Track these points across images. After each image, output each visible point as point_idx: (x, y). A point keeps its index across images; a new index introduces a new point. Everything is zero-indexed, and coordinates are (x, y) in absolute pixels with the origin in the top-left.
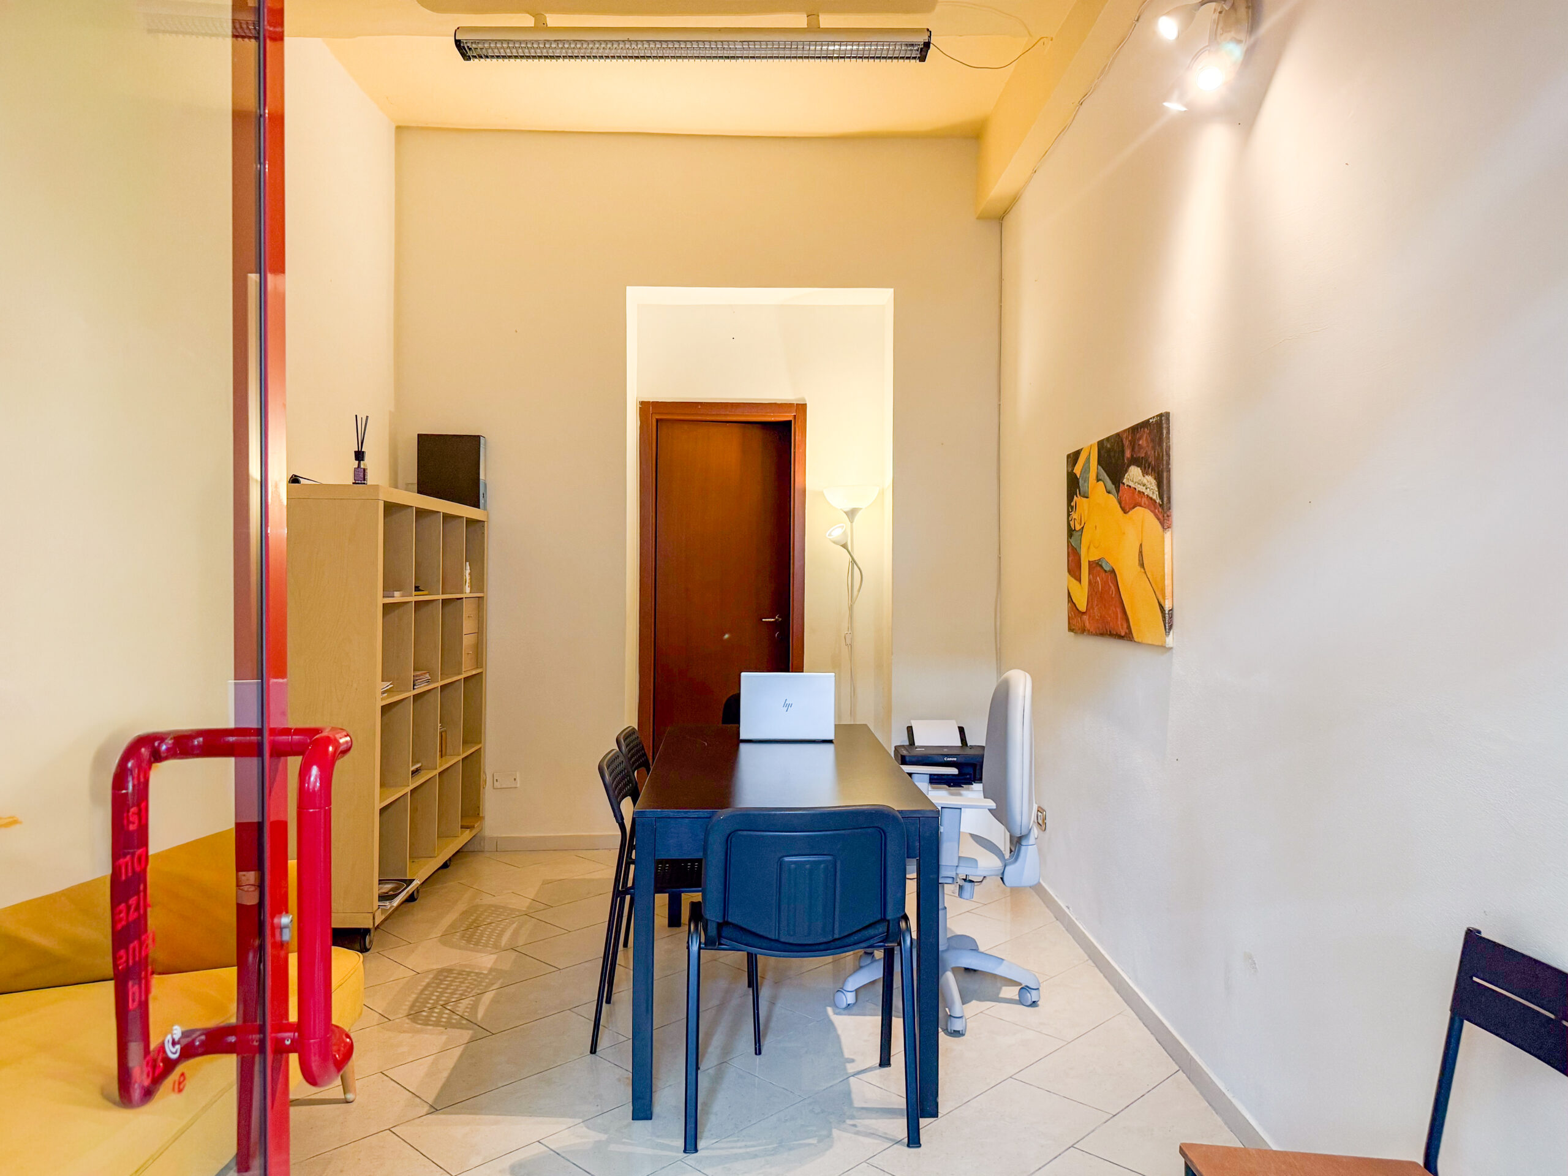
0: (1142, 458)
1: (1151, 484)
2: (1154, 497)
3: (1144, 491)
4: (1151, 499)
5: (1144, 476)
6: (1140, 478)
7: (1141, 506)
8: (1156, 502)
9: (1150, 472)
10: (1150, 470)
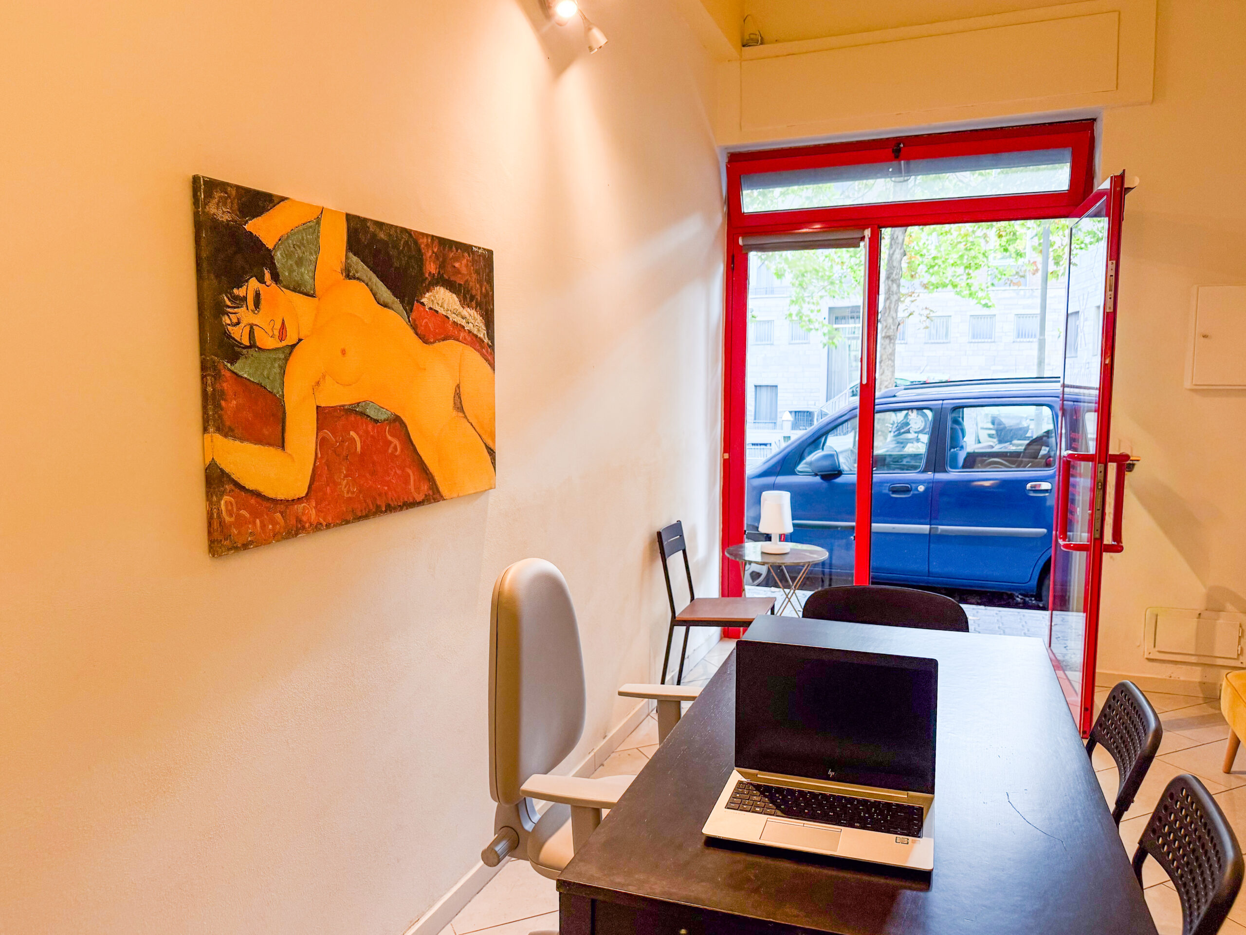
0: (460, 285)
1: (475, 319)
2: (481, 335)
3: (463, 324)
4: (476, 336)
5: (463, 308)
6: (456, 307)
7: (458, 340)
8: (483, 342)
9: (474, 306)
10: (474, 303)
